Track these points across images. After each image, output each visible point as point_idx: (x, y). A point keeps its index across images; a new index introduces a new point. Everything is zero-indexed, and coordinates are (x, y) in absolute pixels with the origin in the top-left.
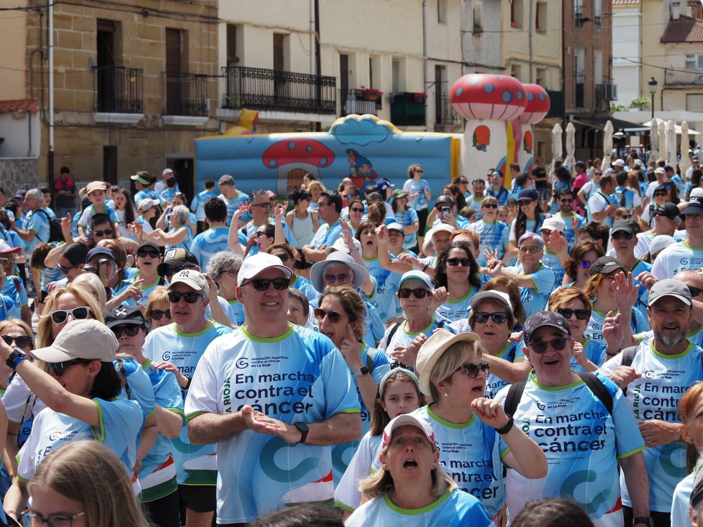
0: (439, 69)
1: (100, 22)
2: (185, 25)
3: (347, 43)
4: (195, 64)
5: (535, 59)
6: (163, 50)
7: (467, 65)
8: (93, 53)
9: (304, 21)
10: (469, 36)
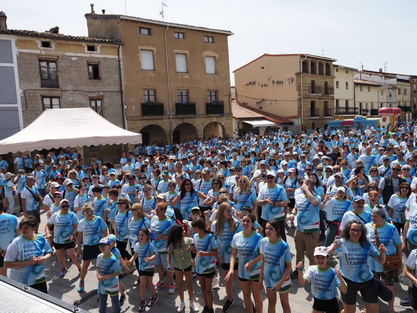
0: (382, 104)
1: (311, 101)
2: (328, 100)
3: (361, 101)
4: (330, 107)
5: (404, 100)
6: (323, 105)
7: (388, 103)
8: (310, 107)
9: (352, 97)
10: (388, 97)
